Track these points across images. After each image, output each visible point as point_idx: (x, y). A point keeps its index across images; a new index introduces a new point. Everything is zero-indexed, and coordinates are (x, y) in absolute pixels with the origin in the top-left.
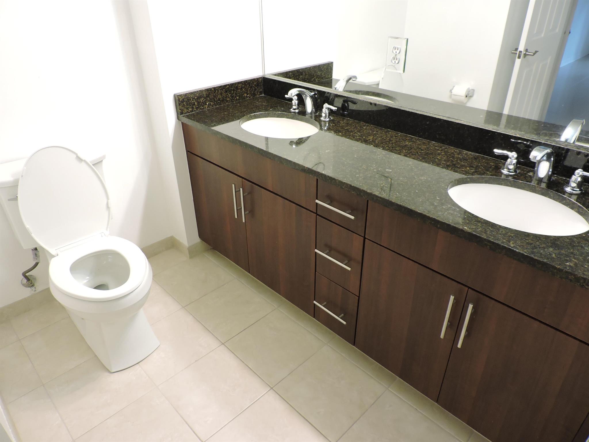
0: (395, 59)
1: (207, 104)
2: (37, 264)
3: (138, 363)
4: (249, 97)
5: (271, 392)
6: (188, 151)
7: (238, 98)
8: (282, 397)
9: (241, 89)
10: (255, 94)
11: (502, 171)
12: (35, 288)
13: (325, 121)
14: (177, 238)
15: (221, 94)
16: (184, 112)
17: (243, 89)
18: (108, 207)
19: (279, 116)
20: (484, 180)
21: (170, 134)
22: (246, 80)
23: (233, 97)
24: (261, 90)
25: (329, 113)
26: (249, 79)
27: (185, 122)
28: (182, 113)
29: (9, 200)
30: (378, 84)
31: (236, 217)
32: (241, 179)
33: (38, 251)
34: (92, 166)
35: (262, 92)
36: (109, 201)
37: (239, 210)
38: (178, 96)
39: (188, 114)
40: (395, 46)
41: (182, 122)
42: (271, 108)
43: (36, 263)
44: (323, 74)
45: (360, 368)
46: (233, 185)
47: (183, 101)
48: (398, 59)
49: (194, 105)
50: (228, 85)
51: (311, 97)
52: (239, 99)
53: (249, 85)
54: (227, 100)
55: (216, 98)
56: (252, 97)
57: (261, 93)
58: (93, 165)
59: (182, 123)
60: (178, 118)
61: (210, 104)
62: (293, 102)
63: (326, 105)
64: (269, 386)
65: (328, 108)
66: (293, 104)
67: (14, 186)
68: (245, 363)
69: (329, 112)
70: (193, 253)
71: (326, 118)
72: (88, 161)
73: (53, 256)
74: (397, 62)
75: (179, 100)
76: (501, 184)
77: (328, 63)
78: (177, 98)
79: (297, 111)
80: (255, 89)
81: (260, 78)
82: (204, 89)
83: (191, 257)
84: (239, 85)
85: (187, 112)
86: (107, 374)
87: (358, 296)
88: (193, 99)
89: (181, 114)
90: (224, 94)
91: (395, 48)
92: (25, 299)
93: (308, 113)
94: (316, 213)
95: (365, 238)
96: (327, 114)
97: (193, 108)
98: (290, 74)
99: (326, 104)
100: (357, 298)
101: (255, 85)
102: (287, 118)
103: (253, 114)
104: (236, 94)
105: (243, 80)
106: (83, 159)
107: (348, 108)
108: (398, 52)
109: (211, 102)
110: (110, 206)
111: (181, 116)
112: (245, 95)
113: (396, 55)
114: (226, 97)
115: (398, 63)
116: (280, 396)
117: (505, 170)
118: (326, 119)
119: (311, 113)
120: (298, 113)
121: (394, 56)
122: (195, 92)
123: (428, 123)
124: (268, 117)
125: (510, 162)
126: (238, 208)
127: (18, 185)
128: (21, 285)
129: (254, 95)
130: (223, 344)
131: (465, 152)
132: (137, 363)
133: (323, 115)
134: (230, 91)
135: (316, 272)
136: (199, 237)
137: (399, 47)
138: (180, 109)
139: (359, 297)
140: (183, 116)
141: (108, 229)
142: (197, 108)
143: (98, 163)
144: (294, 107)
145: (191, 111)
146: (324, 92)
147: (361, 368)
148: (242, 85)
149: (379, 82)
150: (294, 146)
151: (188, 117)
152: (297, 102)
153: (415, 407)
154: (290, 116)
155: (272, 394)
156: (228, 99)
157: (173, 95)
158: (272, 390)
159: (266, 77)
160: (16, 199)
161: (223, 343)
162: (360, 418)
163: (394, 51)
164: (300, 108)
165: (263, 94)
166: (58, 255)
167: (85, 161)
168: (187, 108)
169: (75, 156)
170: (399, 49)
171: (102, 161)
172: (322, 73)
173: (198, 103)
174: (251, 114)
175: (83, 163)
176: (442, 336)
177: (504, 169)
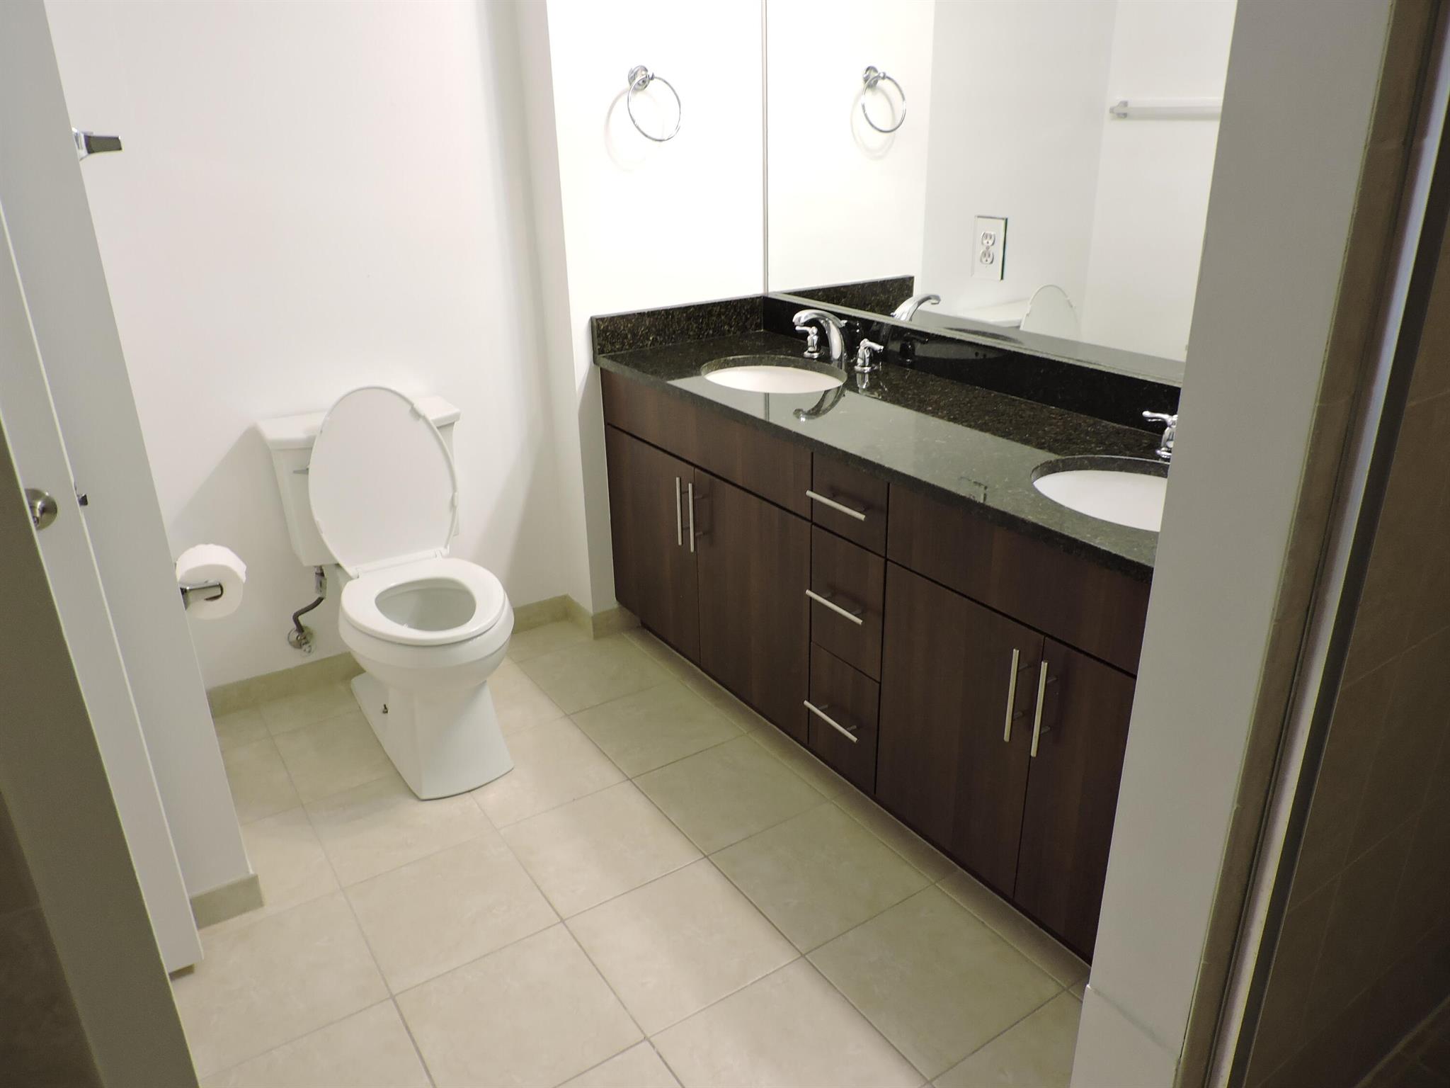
0: (987, 255)
1: (651, 338)
2: (320, 600)
3: (469, 791)
4: (734, 333)
5: (704, 863)
6: (607, 424)
7: (711, 332)
8: (722, 873)
9: (719, 315)
10: (746, 327)
11: (1158, 452)
12: (310, 646)
13: (863, 373)
14: (575, 599)
15: (679, 323)
16: (605, 349)
17: (723, 317)
18: (453, 506)
19: (780, 364)
20: (1116, 465)
21: (577, 389)
22: (730, 300)
23: (701, 329)
24: (759, 321)
25: (870, 357)
26: (734, 299)
27: (606, 367)
28: (601, 352)
29: (295, 472)
30: (1018, 327)
31: (680, 543)
32: (693, 468)
33: (326, 579)
34: (437, 430)
35: (760, 324)
36: (456, 494)
37: (685, 529)
38: (597, 320)
39: (613, 354)
40: (988, 232)
41: (602, 367)
42: (768, 350)
43: (319, 598)
44: (891, 298)
45: (887, 847)
46: (678, 479)
47: (605, 331)
48: (991, 255)
49: (626, 337)
50: (694, 306)
51: (842, 330)
52: (713, 335)
53: (735, 310)
54: (690, 335)
55: (669, 330)
56: (738, 333)
57: (758, 326)
58: (438, 428)
59: (601, 369)
60: (595, 361)
61: (655, 340)
62: (809, 338)
63: (865, 343)
64: (702, 852)
65: (869, 348)
66: (809, 344)
67: (305, 448)
68: (665, 813)
69: (870, 355)
70: (602, 628)
71: (864, 366)
72: (431, 418)
73: (351, 578)
74: (989, 260)
75: (599, 326)
76: (1149, 473)
77: (902, 279)
78: (595, 324)
79: (816, 355)
80: (747, 319)
81: (757, 298)
82: (646, 312)
83: (596, 637)
84: (715, 308)
85: (612, 350)
86: (412, 801)
87: (879, 681)
88: (624, 327)
89: (599, 354)
90: (683, 323)
91: (986, 236)
92: (289, 671)
93: (834, 359)
94: (811, 521)
95: (887, 560)
96: (867, 361)
97: (623, 344)
98: (820, 294)
99: (866, 340)
100: (878, 685)
101: (747, 310)
102: (796, 367)
103: (731, 358)
104: (708, 325)
105: (723, 300)
106: (422, 413)
107: (914, 354)
108: (991, 242)
109: (657, 335)
110: (456, 504)
111: (601, 358)
112: (726, 327)
113: (988, 248)
114: (688, 330)
115: (992, 262)
116: (720, 870)
117: (1163, 449)
118: (866, 368)
119: (840, 359)
120: (818, 359)
121: (985, 248)
122: (629, 315)
123: (1042, 371)
124: (760, 365)
125: (1170, 434)
126: (684, 527)
127: (311, 449)
128: (288, 643)
129: (744, 329)
130: (629, 779)
131: (1105, 422)
132: (467, 789)
133: (860, 361)
134: (697, 318)
135: (812, 643)
136: (615, 599)
137: (992, 233)
138: (599, 344)
139: (880, 683)
140: (604, 357)
141: (448, 547)
142: (630, 345)
143: (446, 426)
144: (810, 349)
145: (618, 349)
146: (872, 322)
147: (890, 846)
148: (720, 309)
149: (1021, 322)
150: (803, 419)
151: (612, 358)
152: (816, 338)
153: (982, 920)
154: (800, 364)
155: (704, 864)
156: (691, 333)
157: (589, 318)
158: (706, 859)
159: (770, 296)
160: (306, 471)
161: (630, 777)
162: (866, 921)
163: (985, 242)
164: (821, 351)
165: (762, 327)
166: (358, 577)
167: (425, 419)
168: (613, 344)
169: (409, 408)
170: (993, 238)
171: (453, 424)
172: (889, 297)
173: (634, 335)
174: (728, 358)
175: (421, 422)
176: (1006, 737)
177: (1161, 448)
